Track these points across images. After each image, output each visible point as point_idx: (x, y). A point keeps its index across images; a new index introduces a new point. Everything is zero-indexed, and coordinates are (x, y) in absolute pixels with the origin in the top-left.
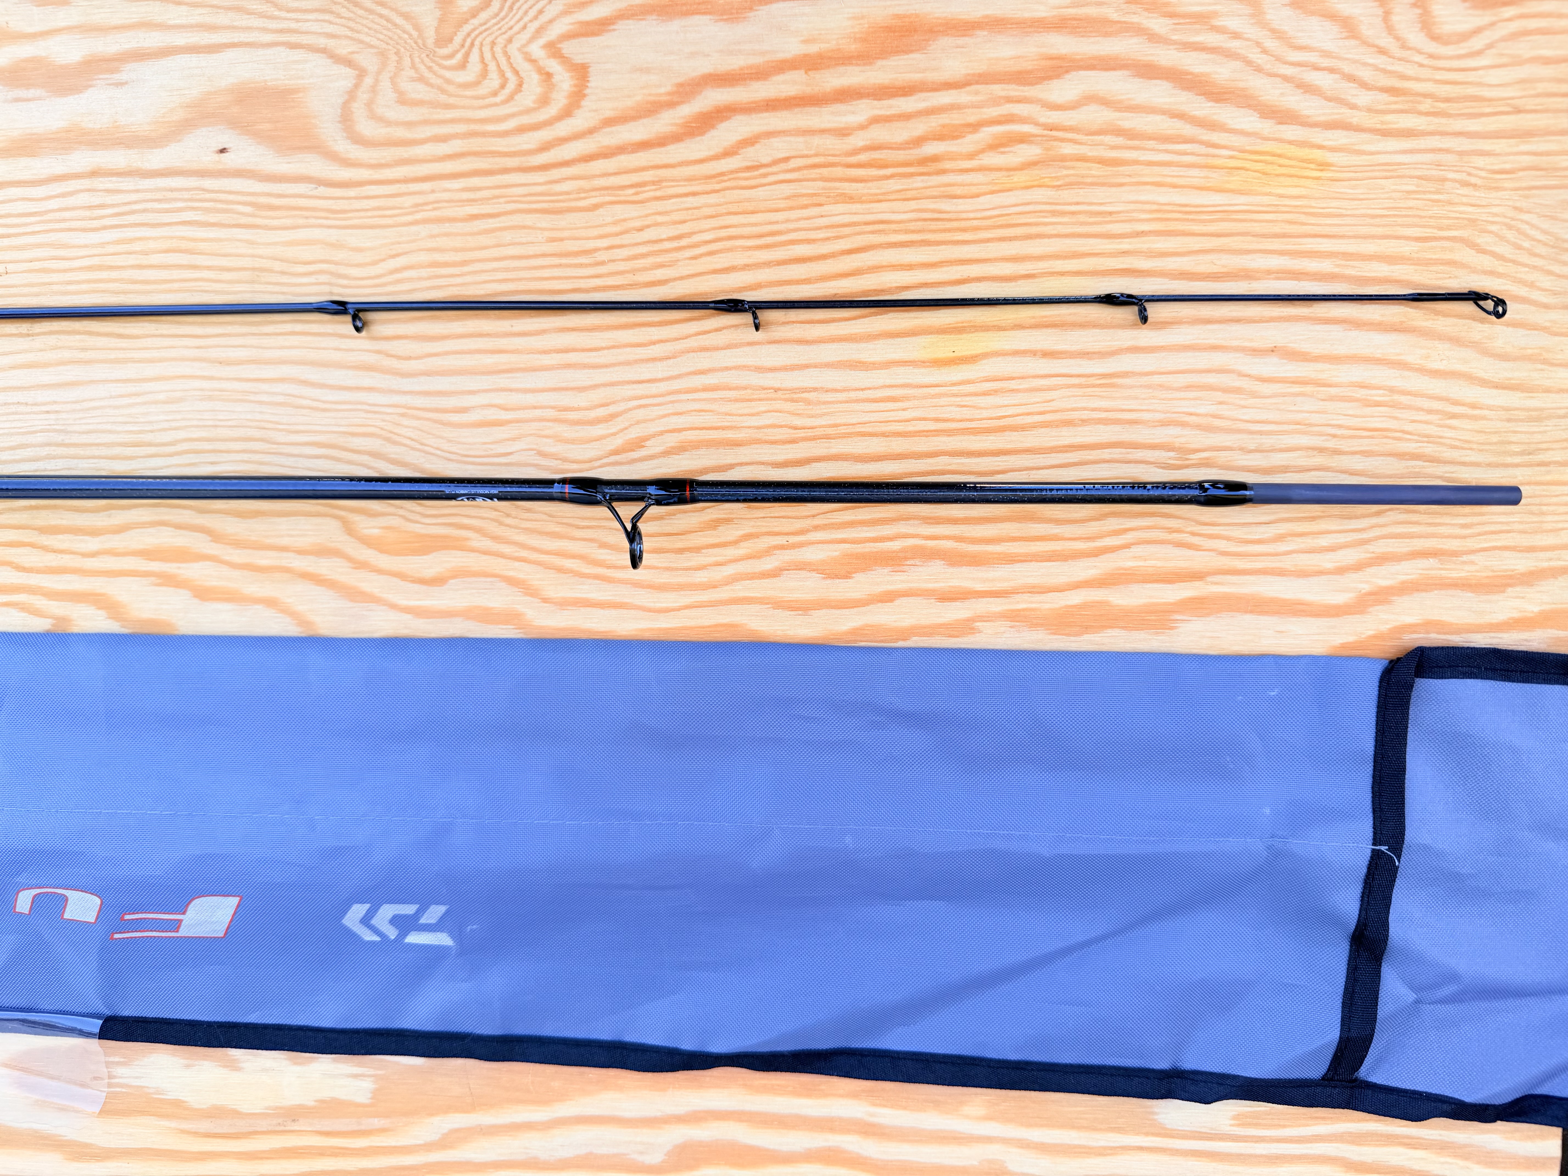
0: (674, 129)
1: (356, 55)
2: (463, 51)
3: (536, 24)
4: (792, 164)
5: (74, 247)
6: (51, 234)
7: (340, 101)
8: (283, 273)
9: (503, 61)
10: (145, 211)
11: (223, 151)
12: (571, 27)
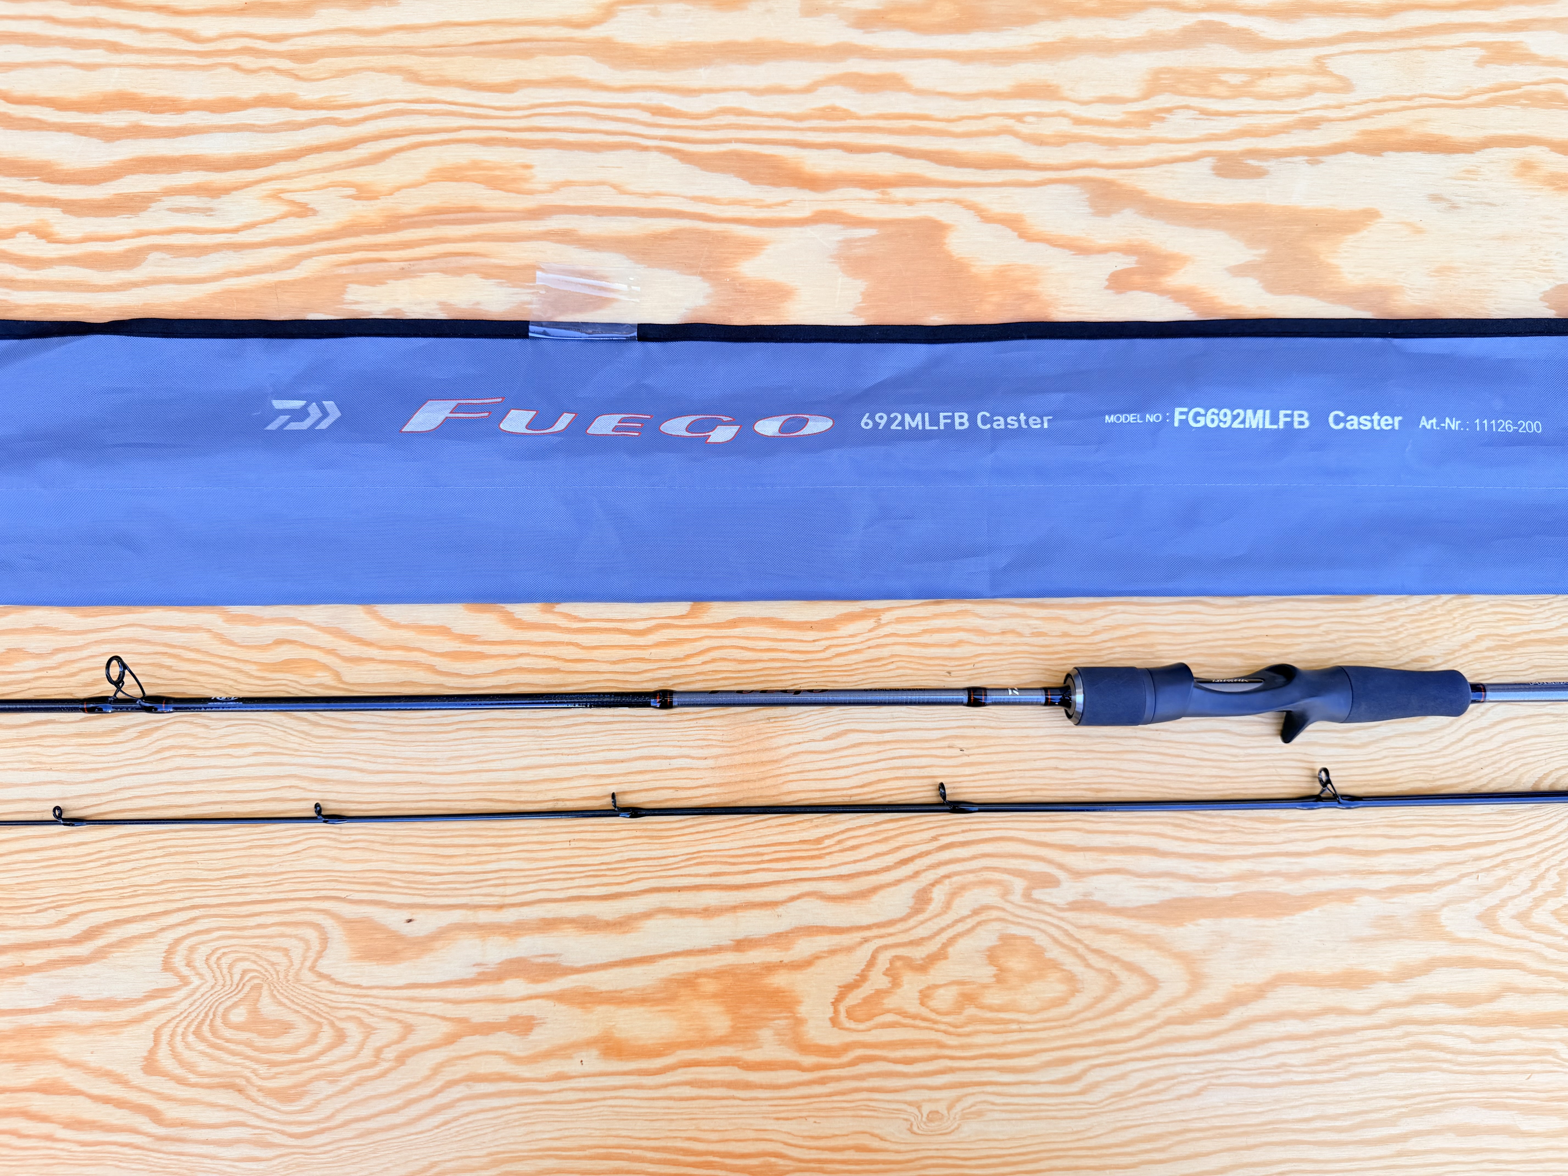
0: (109, 931)
1: (316, 979)
2: (244, 981)
3: (195, 997)
4: (34, 909)
5: (520, 859)
6: (535, 867)
7: (327, 951)
8: (373, 842)
9: (218, 974)
10: (467, 883)
11: (410, 921)
12: (172, 995)
